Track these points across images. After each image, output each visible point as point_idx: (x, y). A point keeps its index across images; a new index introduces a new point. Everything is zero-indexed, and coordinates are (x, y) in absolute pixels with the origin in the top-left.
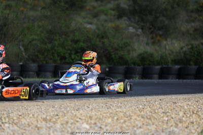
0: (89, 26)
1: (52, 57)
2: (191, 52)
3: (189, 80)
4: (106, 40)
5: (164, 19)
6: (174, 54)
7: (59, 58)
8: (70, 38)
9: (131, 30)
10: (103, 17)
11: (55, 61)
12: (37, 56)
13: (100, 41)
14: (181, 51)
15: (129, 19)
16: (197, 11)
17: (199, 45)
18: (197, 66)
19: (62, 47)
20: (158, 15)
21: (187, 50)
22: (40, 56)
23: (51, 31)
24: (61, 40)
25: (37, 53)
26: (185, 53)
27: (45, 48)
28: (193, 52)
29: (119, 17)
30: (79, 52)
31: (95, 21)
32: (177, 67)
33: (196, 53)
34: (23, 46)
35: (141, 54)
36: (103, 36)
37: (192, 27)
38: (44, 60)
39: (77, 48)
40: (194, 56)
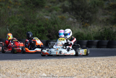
0: (46, 17)
2: (105, 32)
3: (104, 49)
4: (56, 25)
5: (90, 13)
6: (95, 33)
8: (36, 24)
9: (71, 19)
10: (55, 12)
12: (17, 34)
13: (53, 26)
14: (99, 32)
15: (70, 13)
16: (108, 9)
17: (109, 28)
18: (108, 41)
19: (31, 29)
20: (86, 11)
21: (102, 31)
22: (19, 34)
23: (25, 20)
24: (31, 25)
25: (17, 33)
26: (101, 33)
27: (22, 30)
29: (64, 12)
30: (41, 32)
31: (50, 14)
32: (97, 41)
33: (108, 33)
34: (9, 28)
35: (76, 34)
36: (54, 23)
37: (105, 18)
38: (21, 37)
39: (39, 30)
40: (106, 35)
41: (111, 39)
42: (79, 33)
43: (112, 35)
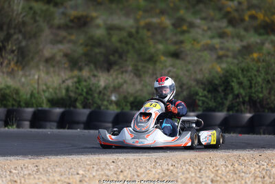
2: (77, 88)
5: (20, 37)
6: (51, 91)
14: (63, 86)
16: (66, 27)
17: (89, 78)
20: (12, 31)
21: (70, 84)
26: (67, 89)
28: (80, 88)
33: (85, 90)
37: (60, 50)
40: (81, 94)
41: (95, 105)
42: (8, 87)
43: (96, 95)
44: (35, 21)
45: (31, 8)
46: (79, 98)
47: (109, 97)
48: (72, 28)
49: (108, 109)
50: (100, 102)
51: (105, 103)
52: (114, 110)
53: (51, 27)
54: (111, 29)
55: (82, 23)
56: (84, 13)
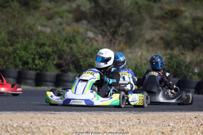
1: (13, 61)
2: (169, 63)
5: (128, 24)
7: (21, 63)
8: (35, 40)
10: (58, 20)
11: (16, 66)
13: (67, 46)
15: (89, 22)
16: (162, 18)
17: (178, 55)
19: (25, 50)
20: (122, 20)
23: (12, 32)
24: (24, 42)
27: (6, 51)
28: (172, 62)
29: (78, 20)
30: (43, 57)
36: (71, 40)
37: (158, 35)
38: (4, 64)
39: (41, 52)
40: (172, 67)
41: (182, 76)
43: (183, 68)
44: (140, 13)
45: (136, 3)
46: (171, 70)
47: (193, 69)
48: (166, 18)
49: (192, 78)
50: (186, 73)
51: (190, 74)
52: (196, 79)
53: (151, 17)
54: (195, 20)
55: (174, 15)
56: (176, 8)
